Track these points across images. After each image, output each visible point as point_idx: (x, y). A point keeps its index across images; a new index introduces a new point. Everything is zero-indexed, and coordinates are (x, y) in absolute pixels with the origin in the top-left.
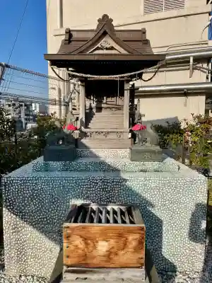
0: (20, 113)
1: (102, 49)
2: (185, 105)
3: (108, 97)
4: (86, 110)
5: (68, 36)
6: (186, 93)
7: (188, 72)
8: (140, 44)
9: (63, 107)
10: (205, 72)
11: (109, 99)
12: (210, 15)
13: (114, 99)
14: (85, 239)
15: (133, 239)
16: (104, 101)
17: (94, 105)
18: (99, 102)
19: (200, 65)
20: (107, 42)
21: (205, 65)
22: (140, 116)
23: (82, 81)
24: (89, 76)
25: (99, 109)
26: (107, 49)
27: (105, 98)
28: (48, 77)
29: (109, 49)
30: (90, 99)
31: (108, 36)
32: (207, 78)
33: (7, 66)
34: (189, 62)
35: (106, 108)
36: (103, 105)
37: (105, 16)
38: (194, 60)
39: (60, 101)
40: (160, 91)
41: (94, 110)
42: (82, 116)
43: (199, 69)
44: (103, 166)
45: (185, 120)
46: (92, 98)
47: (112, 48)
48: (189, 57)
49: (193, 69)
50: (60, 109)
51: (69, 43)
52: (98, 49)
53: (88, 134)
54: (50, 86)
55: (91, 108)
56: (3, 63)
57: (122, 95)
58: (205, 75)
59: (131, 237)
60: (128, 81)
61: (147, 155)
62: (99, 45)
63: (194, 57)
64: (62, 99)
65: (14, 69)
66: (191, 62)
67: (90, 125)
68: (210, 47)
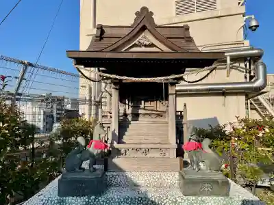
0: (52, 107)
1: (140, 46)
2: (224, 105)
3: (146, 101)
4: (119, 116)
5: (99, 33)
6: (224, 93)
7: (225, 71)
8: (183, 41)
9: (93, 107)
10: (243, 72)
11: (148, 104)
12: (243, 16)
13: (153, 104)
16: (142, 106)
17: (129, 111)
18: (136, 107)
19: (237, 64)
20: (147, 38)
21: (242, 65)
23: (115, 84)
24: (125, 78)
25: (136, 116)
26: (145, 46)
27: (143, 102)
29: (149, 46)
30: (125, 104)
31: (146, 31)
32: (246, 78)
33: (30, 65)
34: (226, 61)
35: (145, 114)
36: (140, 111)
37: (144, 9)
38: (231, 60)
39: (90, 100)
41: (130, 118)
42: (114, 126)
43: (236, 68)
45: (231, 124)
46: (127, 102)
47: (152, 45)
49: (231, 68)
50: (90, 109)
51: (100, 40)
52: (135, 45)
53: (123, 151)
54: (81, 85)
55: (125, 115)
56: (26, 62)
57: (167, 99)
58: (243, 75)
60: (173, 84)
61: (207, 187)
62: (136, 42)
63: (230, 56)
64: (93, 98)
66: (228, 61)
67: (125, 139)
68: (246, 47)
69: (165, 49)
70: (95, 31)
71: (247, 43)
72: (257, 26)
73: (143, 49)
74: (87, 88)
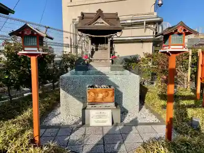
2: (142, 48)
3: (101, 44)
4: (91, 50)
5: (82, 16)
6: (142, 41)
7: (143, 29)
14: (95, 93)
15: (111, 93)
16: (99, 46)
17: (94, 48)
18: (97, 46)
19: (149, 26)
20: (100, 20)
21: (152, 26)
22: (115, 53)
25: (97, 50)
27: (99, 44)
28: (63, 31)
31: (100, 18)
32: (153, 33)
33: (49, 28)
34: (143, 24)
35: (100, 49)
36: (98, 48)
37: (100, 10)
38: (146, 23)
40: (128, 40)
41: (94, 50)
42: (90, 52)
43: (149, 28)
44: (99, 73)
46: (94, 44)
47: (103, 23)
48: (143, 22)
49: (146, 28)
51: (83, 19)
52: (97, 23)
53: (93, 60)
54: (64, 36)
55: (93, 49)
56: (47, 26)
57: (107, 43)
58: (152, 31)
59: (110, 92)
60: (109, 38)
62: (97, 22)
63: (146, 21)
64: (72, 44)
65: (52, 29)
66: (145, 24)
67: (93, 57)
68: (154, 16)
69: (107, 24)
70: (80, 15)
71: (155, 14)
72: (162, 4)
73: (100, 24)
74: (69, 38)
